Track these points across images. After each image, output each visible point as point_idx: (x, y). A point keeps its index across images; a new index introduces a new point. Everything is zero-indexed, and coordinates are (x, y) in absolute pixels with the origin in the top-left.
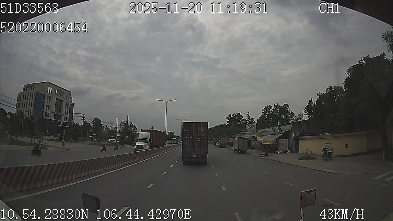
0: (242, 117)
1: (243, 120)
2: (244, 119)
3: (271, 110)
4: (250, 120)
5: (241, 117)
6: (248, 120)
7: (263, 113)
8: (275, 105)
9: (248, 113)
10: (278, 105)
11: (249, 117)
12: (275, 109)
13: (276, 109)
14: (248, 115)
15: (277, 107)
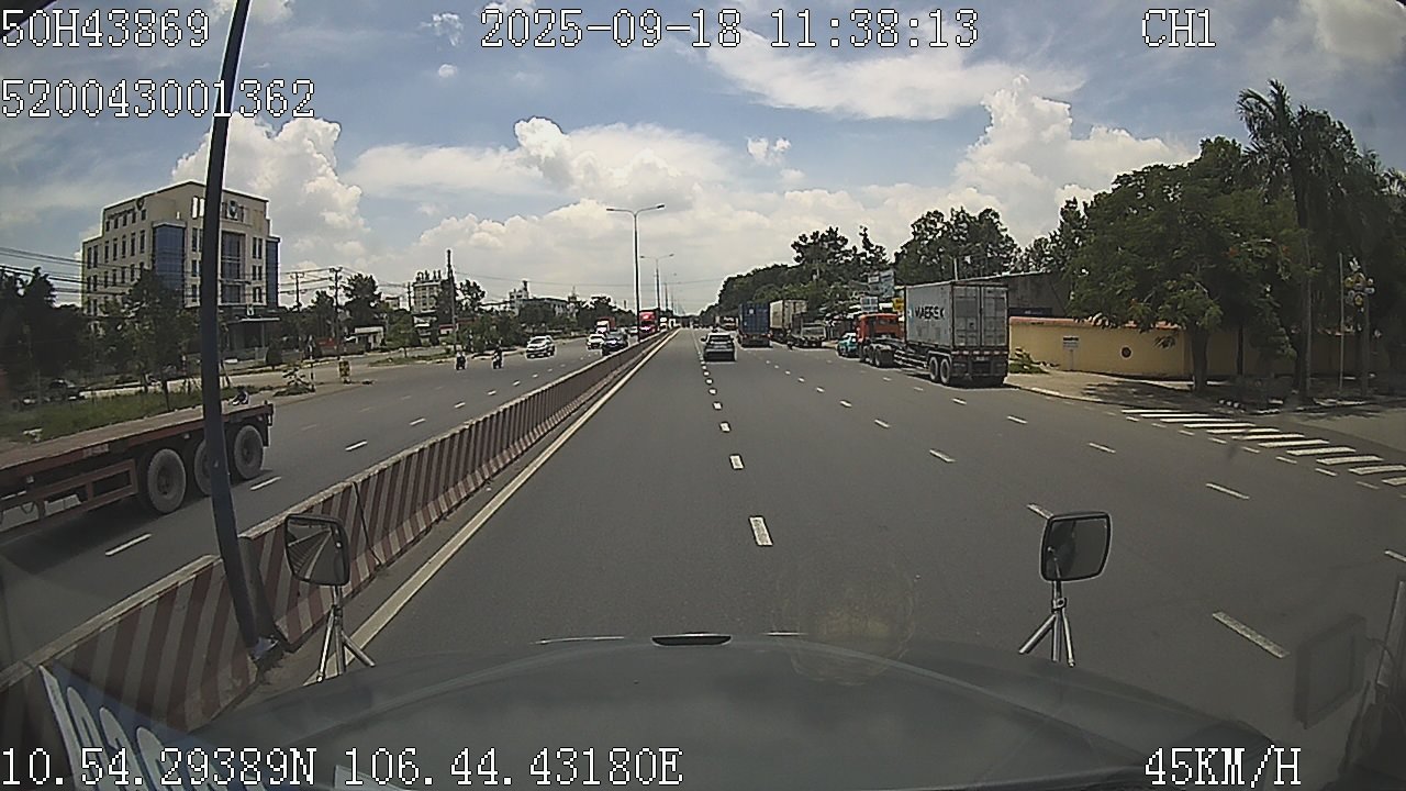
0: (845, 241)
1: (846, 253)
2: (850, 251)
3: (939, 225)
4: (871, 252)
5: (839, 242)
6: (864, 254)
7: (914, 233)
8: (953, 210)
9: (866, 229)
10: (963, 211)
11: (867, 244)
12: (952, 223)
13: (956, 224)
14: (865, 235)
15: (961, 217)
